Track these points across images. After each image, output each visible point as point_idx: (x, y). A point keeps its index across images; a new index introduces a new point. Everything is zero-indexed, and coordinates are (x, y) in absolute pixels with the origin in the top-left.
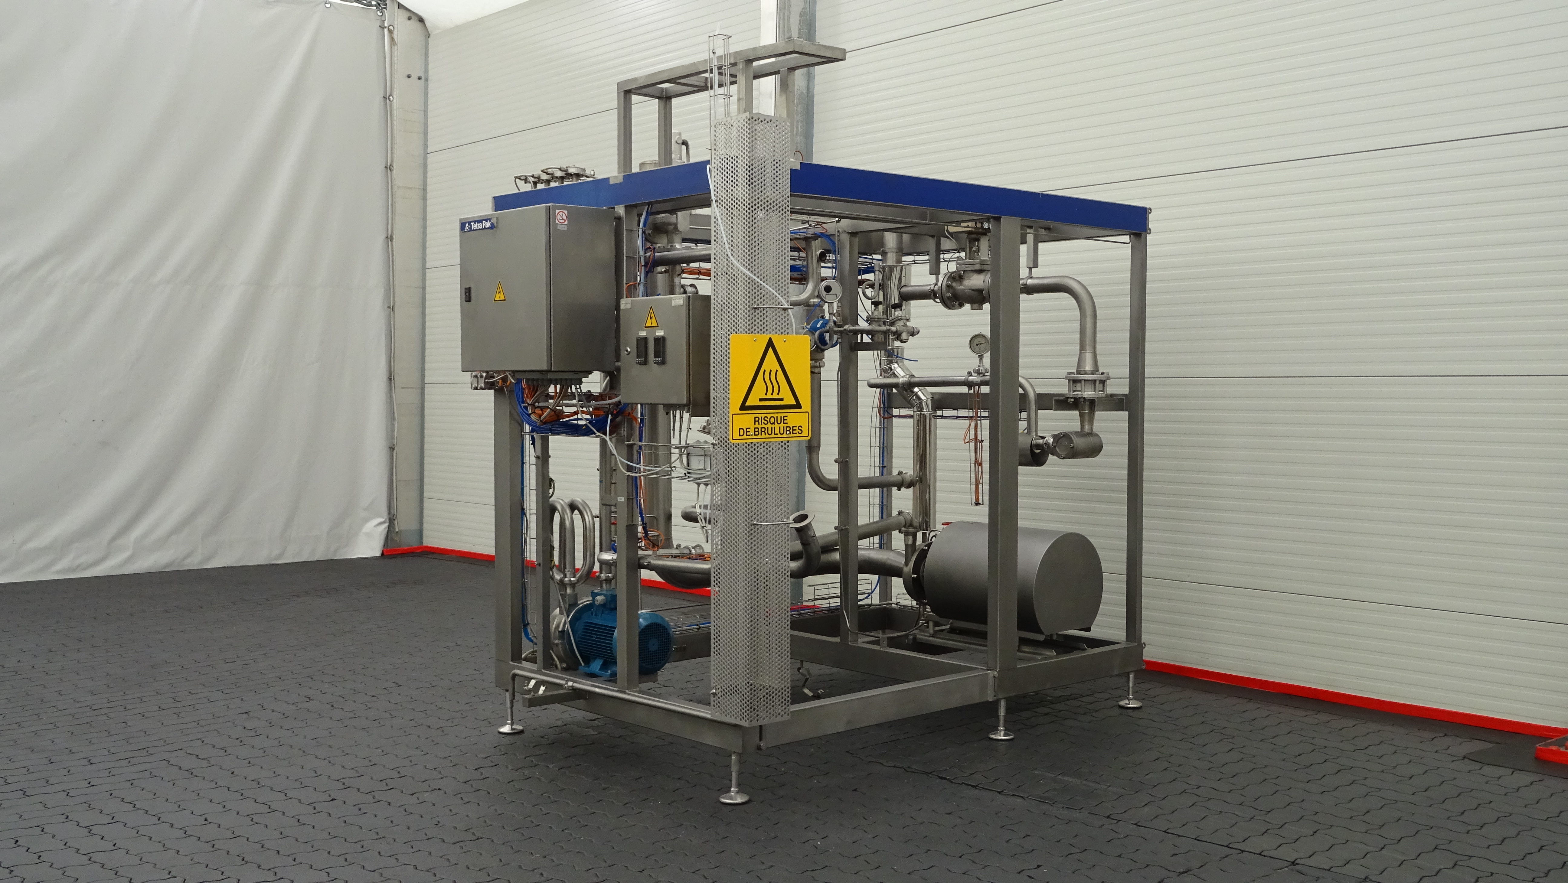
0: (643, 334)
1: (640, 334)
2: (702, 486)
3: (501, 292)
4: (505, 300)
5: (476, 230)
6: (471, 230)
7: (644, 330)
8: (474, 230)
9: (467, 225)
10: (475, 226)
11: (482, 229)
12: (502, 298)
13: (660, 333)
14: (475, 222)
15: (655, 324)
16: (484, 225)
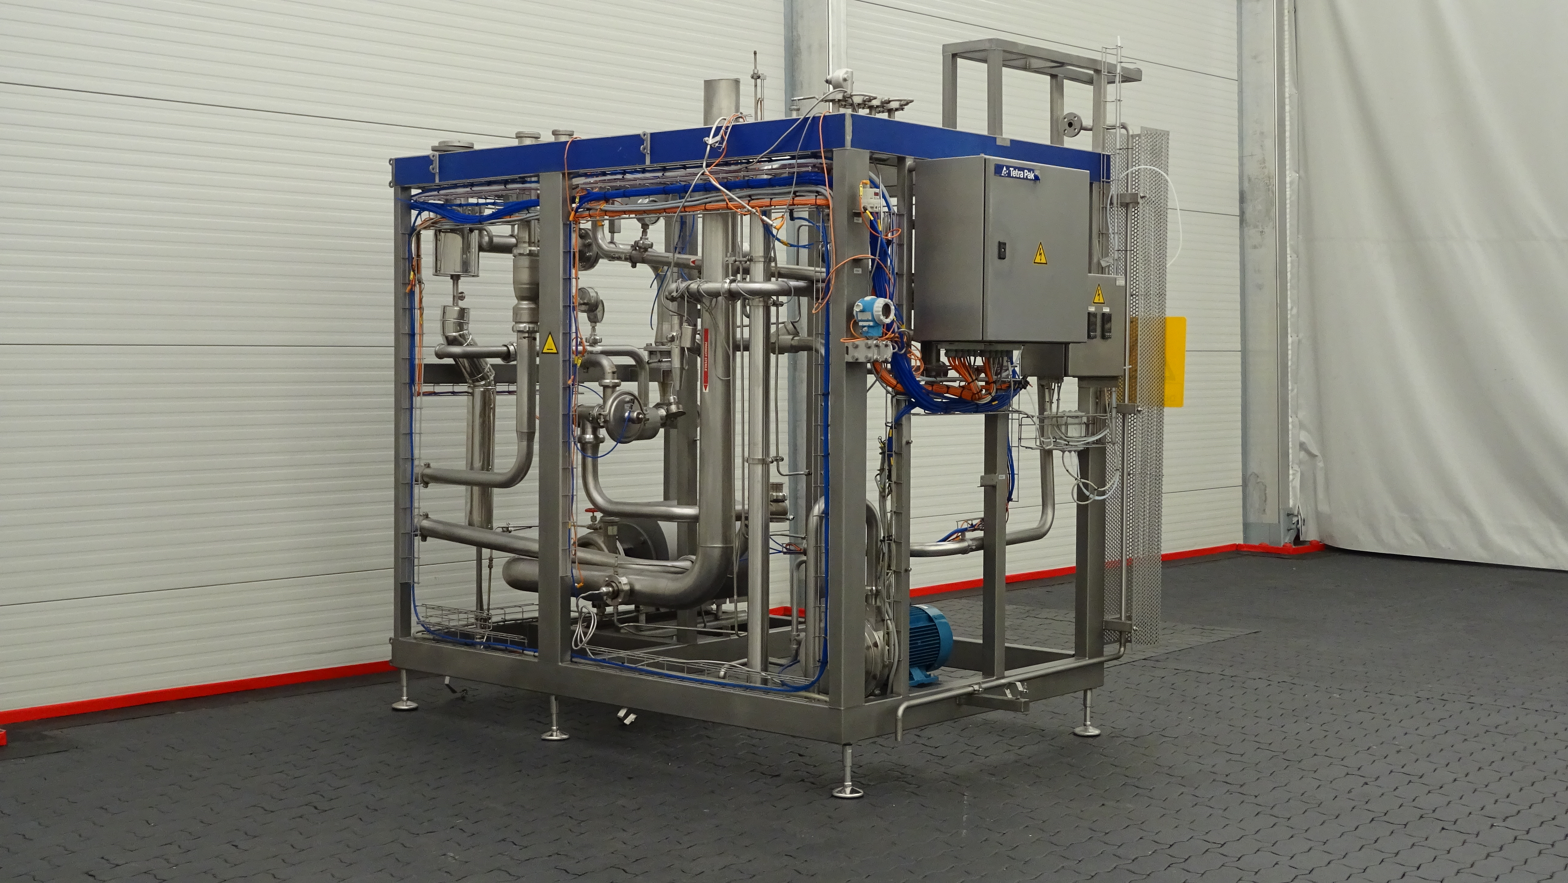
0: (1092, 309)
1: (1089, 309)
2: (1067, 453)
3: (1043, 254)
4: (1046, 264)
5: (1016, 177)
6: (1009, 175)
7: (1093, 306)
8: (1013, 177)
9: (1005, 169)
10: (1014, 173)
11: (1023, 178)
12: (1044, 261)
13: (1106, 310)
14: (1015, 168)
15: (1102, 301)
16: (1025, 175)
